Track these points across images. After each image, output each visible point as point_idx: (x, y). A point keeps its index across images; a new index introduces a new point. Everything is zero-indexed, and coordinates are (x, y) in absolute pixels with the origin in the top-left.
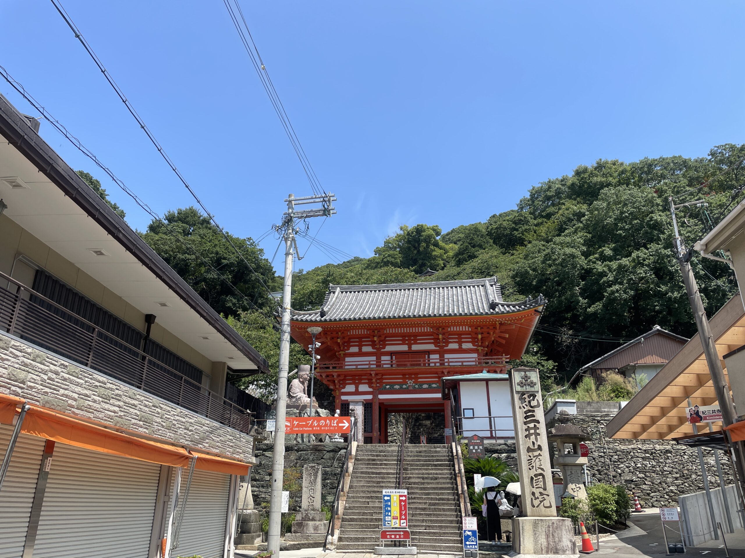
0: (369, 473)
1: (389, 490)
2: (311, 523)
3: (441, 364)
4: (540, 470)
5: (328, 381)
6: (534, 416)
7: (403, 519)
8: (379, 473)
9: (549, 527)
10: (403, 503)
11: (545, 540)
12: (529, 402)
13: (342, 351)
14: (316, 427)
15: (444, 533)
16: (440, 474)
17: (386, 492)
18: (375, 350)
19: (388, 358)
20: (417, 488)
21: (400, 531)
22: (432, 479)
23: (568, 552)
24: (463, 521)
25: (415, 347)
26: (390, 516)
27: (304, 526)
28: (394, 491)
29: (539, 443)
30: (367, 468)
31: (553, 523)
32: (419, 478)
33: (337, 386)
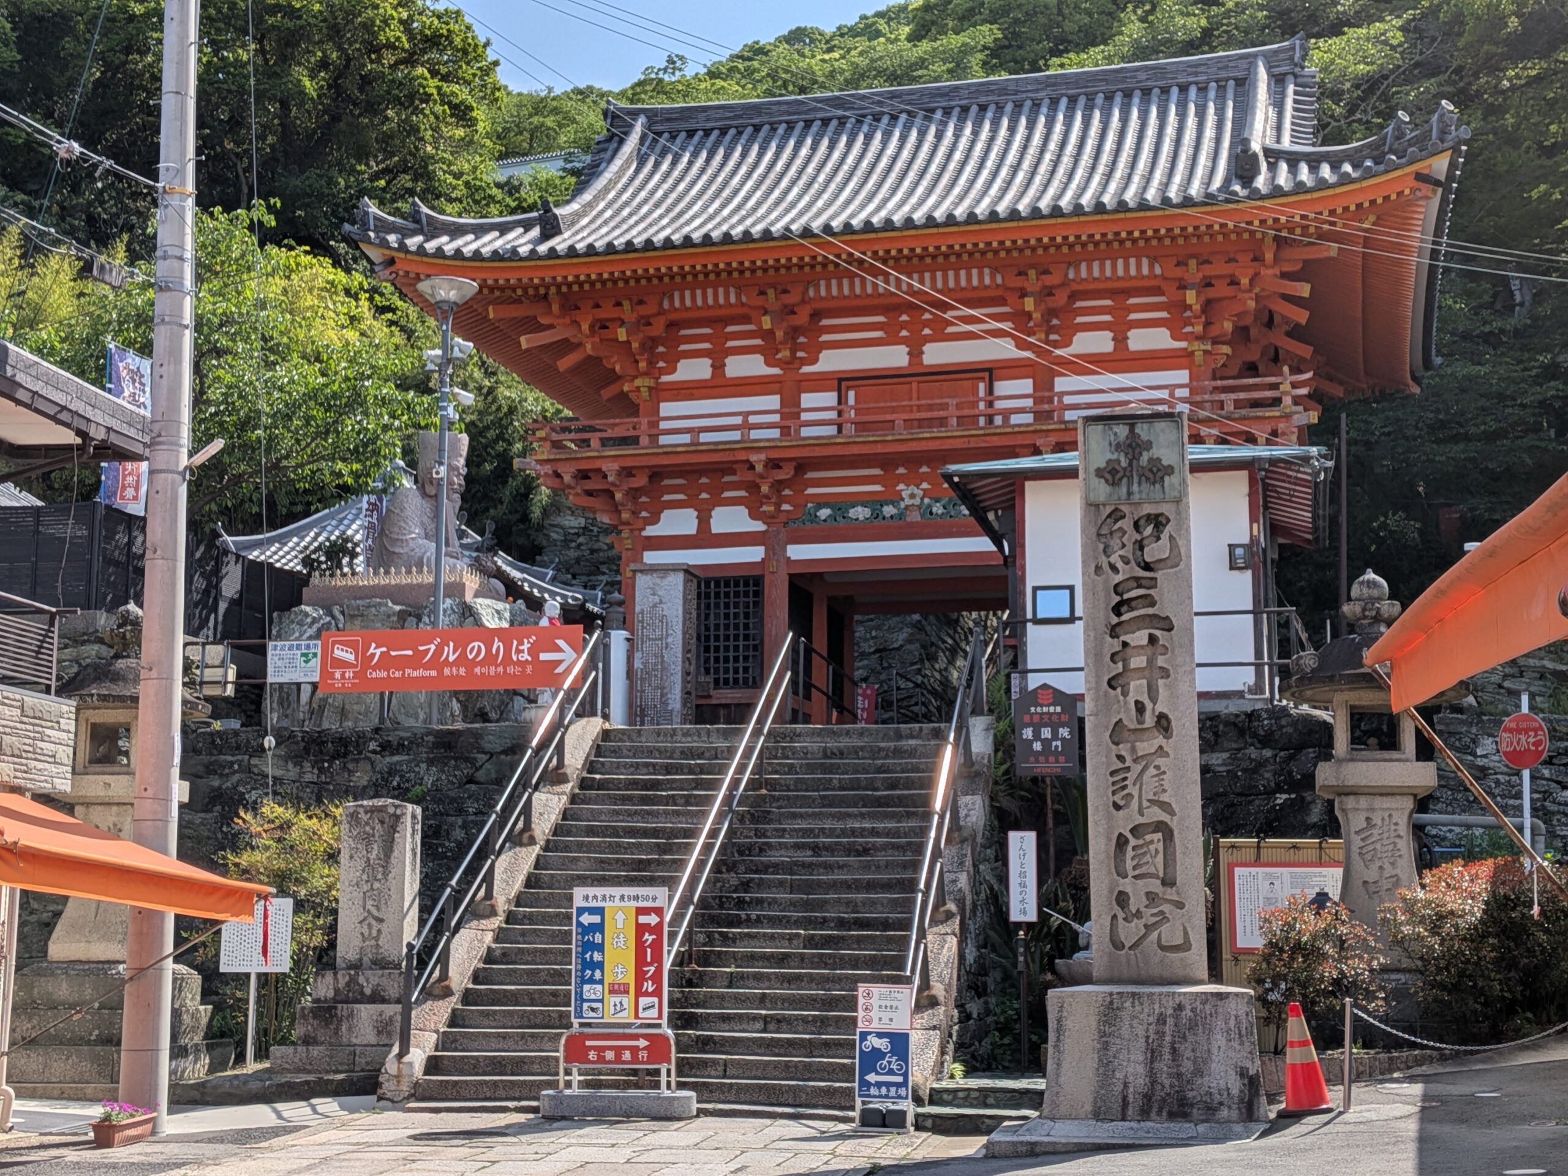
0: (615, 832)
1: (599, 891)
2: (366, 1012)
3: (1039, 416)
4: (1156, 809)
5: (589, 493)
6: (1153, 604)
7: (647, 994)
8: (655, 833)
9: (1161, 1020)
10: (649, 938)
11: (1141, 1069)
12: (1140, 546)
13: (646, 374)
14: (451, 665)
16: (888, 833)
17: (586, 898)
18: (776, 371)
19: (829, 398)
20: (781, 883)
21: (636, 1037)
22: (850, 850)
23: (1224, 1113)
24: (861, 1001)
25: (936, 354)
26: (601, 982)
27: (340, 1021)
28: (616, 891)
29: (1160, 708)
30: (617, 813)
31: (1180, 1007)
32: (798, 846)
33: (625, 516)
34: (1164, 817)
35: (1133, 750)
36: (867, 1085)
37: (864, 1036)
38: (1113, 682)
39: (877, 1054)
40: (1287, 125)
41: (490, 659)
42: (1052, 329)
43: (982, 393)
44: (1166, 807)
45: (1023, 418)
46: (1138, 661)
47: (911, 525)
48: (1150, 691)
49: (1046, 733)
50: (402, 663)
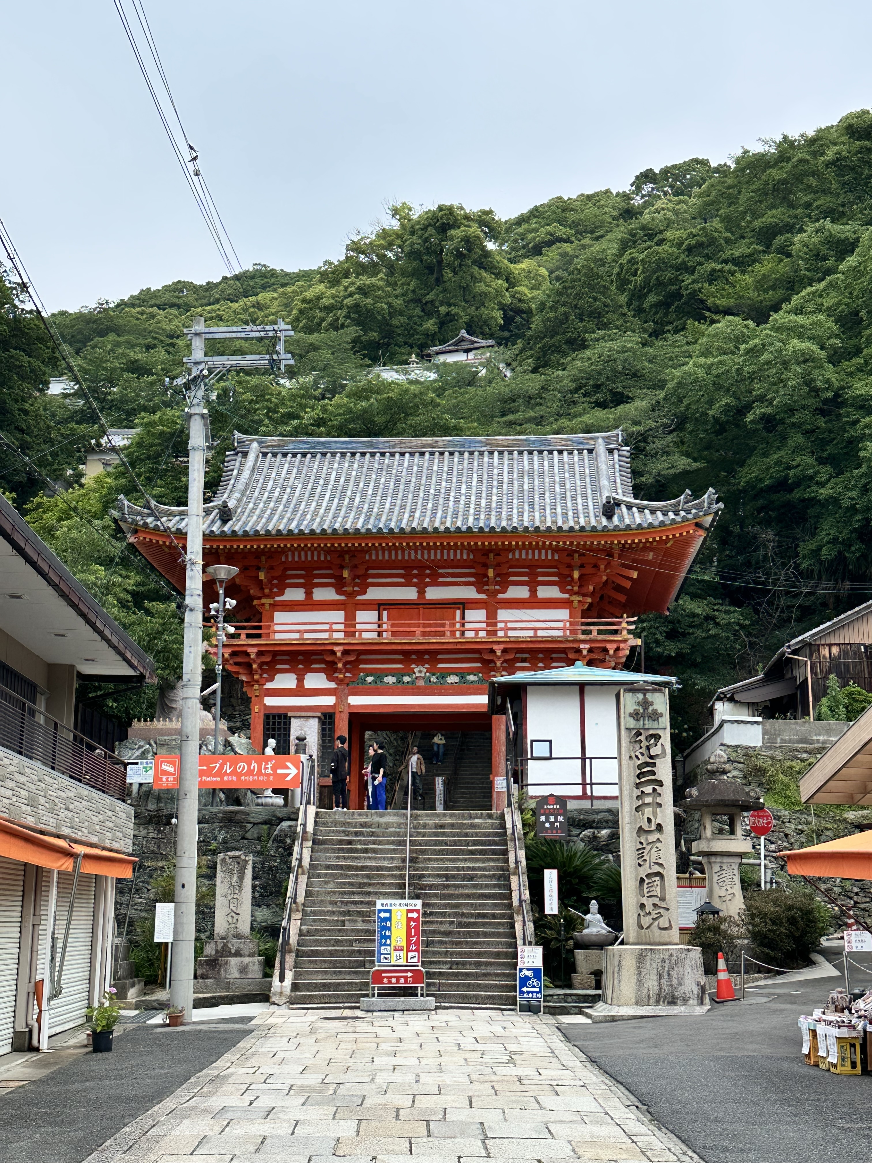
0: (341, 867)
1: (389, 901)
2: (234, 961)
3: (489, 634)
4: (656, 866)
6: (654, 773)
7: (412, 951)
8: (362, 868)
9: (663, 961)
10: (413, 924)
11: (656, 984)
12: (648, 748)
13: (268, 596)
14: (228, 775)
15: (485, 975)
16: (481, 869)
17: (382, 905)
18: (342, 598)
19: (372, 616)
21: (406, 971)
22: (464, 878)
23: (691, 1002)
24: (519, 954)
25: (433, 593)
26: (390, 945)
27: (220, 966)
28: (398, 902)
29: (658, 821)
30: (338, 858)
31: (671, 955)
32: (439, 876)
33: (256, 677)
34: (660, 870)
35: (647, 839)
36: (522, 992)
37: (521, 970)
38: (637, 809)
39: (527, 978)
40: (618, 481)
41: (250, 772)
42: (497, 583)
43: (458, 618)
44: (661, 865)
45: (482, 634)
46: (648, 800)
47: (419, 688)
48: (655, 814)
49: (552, 818)
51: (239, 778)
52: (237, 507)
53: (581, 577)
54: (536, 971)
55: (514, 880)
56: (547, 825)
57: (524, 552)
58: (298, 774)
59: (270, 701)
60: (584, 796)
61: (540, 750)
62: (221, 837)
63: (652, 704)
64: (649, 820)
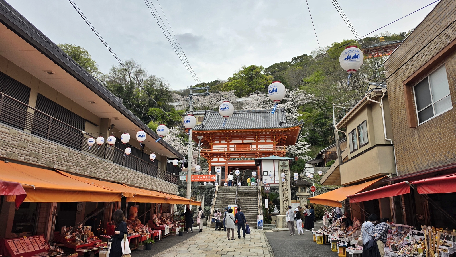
0: (223, 198)
5: (205, 156)
6: (286, 178)
8: (227, 198)
12: (285, 173)
13: (212, 142)
14: (201, 179)
15: (251, 221)
16: (252, 199)
18: (227, 142)
19: (233, 146)
20: (242, 204)
22: (248, 200)
24: (258, 217)
25: (245, 141)
28: (232, 205)
29: (287, 189)
30: (223, 196)
32: (243, 200)
33: (210, 159)
34: (287, 199)
35: (285, 192)
36: (258, 225)
37: (258, 220)
38: (283, 186)
39: (260, 222)
40: (283, 118)
41: (205, 178)
42: (258, 139)
43: (250, 146)
44: (288, 198)
45: (255, 150)
46: (285, 184)
47: (242, 161)
48: (286, 187)
49: (267, 188)
50: (196, 178)
51: (203, 179)
52: (205, 125)
53: (275, 138)
54: (261, 221)
55: (259, 201)
56: (266, 189)
57: (263, 133)
58: (215, 179)
59: (212, 164)
60: (275, 183)
61: (265, 173)
62: (199, 192)
63: (285, 164)
64: (285, 188)
